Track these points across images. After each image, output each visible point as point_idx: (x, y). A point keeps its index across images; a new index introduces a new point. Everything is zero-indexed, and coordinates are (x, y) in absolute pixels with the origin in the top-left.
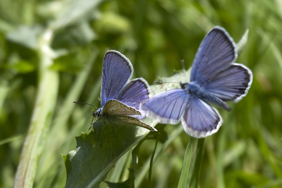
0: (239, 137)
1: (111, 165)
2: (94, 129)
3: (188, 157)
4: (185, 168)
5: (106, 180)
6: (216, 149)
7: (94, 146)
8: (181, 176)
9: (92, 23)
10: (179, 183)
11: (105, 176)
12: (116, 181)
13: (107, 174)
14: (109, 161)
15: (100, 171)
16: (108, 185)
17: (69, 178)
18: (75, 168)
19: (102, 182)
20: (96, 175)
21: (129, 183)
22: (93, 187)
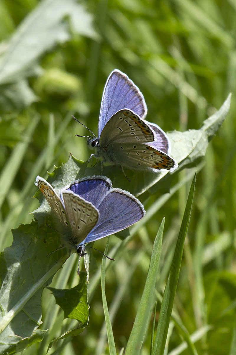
1: (57, 265)
2: (35, 219)
4: (153, 267)
5: (50, 286)
6: (192, 244)
7: (35, 241)
8: (148, 277)
9: (32, 81)
10: (146, 285)
11: (50, 281)
12: (64, 287)
13: (52, 277)
14: (55, 261)
15: (43, 273)
16: (52, 292)
17: (3, 282)
18: (10, 269)
19: (45, 288)
20: (38, 279)
21: (80, 290)
22: (34, 295)
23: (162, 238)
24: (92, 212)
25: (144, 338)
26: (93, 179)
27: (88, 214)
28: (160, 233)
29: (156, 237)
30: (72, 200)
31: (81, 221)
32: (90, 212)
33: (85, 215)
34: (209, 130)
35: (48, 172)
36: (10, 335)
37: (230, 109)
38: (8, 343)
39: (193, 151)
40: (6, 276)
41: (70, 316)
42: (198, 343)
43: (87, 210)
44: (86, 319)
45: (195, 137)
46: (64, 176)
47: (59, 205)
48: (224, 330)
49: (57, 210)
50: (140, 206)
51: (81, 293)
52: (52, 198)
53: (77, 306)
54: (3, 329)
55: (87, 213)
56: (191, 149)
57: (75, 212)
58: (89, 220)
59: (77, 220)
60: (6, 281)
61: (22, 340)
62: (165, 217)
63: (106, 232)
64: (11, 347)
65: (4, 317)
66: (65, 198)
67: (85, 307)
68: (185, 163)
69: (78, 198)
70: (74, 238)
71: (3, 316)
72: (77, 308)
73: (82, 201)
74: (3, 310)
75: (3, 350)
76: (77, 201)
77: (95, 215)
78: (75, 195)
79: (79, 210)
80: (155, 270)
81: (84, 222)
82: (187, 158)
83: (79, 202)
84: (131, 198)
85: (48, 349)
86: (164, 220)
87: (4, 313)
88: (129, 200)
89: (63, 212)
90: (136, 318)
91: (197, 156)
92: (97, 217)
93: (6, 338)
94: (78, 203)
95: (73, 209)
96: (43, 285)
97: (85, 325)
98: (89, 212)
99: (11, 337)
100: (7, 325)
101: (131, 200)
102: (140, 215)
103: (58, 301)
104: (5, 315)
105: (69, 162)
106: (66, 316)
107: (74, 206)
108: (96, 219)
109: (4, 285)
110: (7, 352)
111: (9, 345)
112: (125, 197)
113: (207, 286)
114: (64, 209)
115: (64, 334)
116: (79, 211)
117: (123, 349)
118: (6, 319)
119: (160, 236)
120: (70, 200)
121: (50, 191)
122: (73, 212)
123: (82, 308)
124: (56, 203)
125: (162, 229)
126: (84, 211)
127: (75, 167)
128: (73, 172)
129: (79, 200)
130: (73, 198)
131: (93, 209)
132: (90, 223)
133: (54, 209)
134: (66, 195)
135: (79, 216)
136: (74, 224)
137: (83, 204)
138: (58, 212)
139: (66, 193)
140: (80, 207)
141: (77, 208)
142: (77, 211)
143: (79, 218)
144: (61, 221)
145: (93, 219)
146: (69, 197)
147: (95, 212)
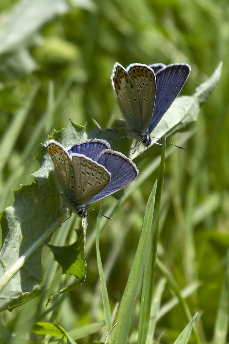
0: (212, 189)
1: (56, 224)
3: (150, 212)
4: (146, 226)
5: (50, 243)
6: (184, 204)
7: (36, 201)
8: (141, 236)
9: (32, 50)
10: (139, 244)
11: (49, 239)
12: (62, 244)
13: (51, 235)
14: (54, 220)
15: (43, 232)
16: (51, 249)
17: (5, 240)
18: (12, 228)
19: (45, 246)
20: (38, 237)
21: (77, 247)
22: (34, 252)
23: (155, 199)
24: (102, 176)
25: (137, 294)
27: (98, 177)
28: (153, 194)
29: (149, 198)
30: (82, 164)
31: (88, 184)
32: (100, 175)
33: (94, 178)
34: (201, 96)
35: (48, 136)
36: (11, 290)
37: (221, 78)
38: (9, 297)
39: (185, 116)
40: (8, 234)
41: (68, 271)
42: (189, 299)
43: (98, 173)
44: (83, 275)
45: (187, 103)
46: (63, 140)
47: (70, 170)
48: (213, 286)
49: (65, 173)
51: (78, 250)
52: (63, 162)
53: (75, 263)
54: (5, 284)
55: (97, 176)
56: (183, 115)
57: (83, 175)
58: (97, 183)
59: (83, 183)
60: (8, 238)
61: (23, 294)
62: (157, 180)
64: (12, 302)
65: (6, 273)
66: (74, 161)
67: (82, 264)
68: (177, 128)
69: (91, 161)
70: (77, 200)
71: (4, 272)
72: (74, 265)
73: (93, 165)
74: (4, 266)
75: (5, 304)
76: (88, 164)
77: (106, 178)
78: (87, 158)
79: (88, 173)
80: (148, 230)
81: (91, 185)
82: (180, 123)
83: (90, 166)
85: (47, 304)
86: (157, 183)
87: (6, 269)
89: (72, 176)
90: (130, 275)
91: (189, 121)
92: (108, 181)
93: (7, 293)
94: (88, 166)
95: (81, 172)
96: (43, 243)
97: (82, 280)
99: (12, 291)
100: (8, 280)
103: (57, 258)
104: (6, 271)
105: (68, 126)
106: (64, 272)
107: (83, 169)
108: (106, 182)
109: (6, 243)
110: (8, 306)
111: (10, 299)
113: (197, 244)
115: (62, 290)
116: (87, 175)
117: (117, 304)
118: (7, 275)
119: (153, 197)
120: (79, 163)
122: (80, 175)
123: (80, 265)
125: (154, 190)
126: (94, 174)
127: (74, 132)
128: (72, 136)
129: (90, 164)
130: (84, 161)
131: (105, 172)
132: (98, 186)
133: (61, 171)
134: (76, 158)
135: (86, 179)
136: (79, 187)
137: (94, 167)
138: (65, 176)
139: (76, 157)
140: (90, 170)
141: (85, 171)
142: (86, 174)
143: (87, 181)
144: (66, 184)
145: (103, 182)
146: (79, 160)
147: (106, 176)
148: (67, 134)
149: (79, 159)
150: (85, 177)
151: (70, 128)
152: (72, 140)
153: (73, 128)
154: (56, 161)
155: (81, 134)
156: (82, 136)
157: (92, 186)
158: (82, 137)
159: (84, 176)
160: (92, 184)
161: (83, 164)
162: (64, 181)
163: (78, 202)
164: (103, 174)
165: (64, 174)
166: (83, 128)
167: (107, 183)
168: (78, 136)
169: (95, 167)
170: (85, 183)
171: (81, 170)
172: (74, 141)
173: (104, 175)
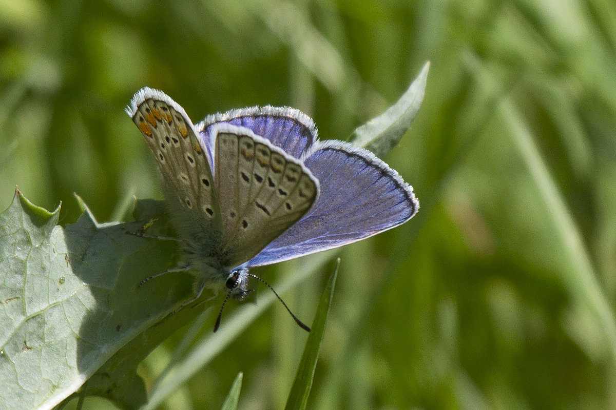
24: (296, 186)
26: (266, 116)
27: (284, 190)
30: (243, 153)
31: (256, 207)
32: (292, 184)
33: (274, 192)
43: (285, 180)
47: (197, 163)
49: (186, 177)
50: (402, 188)
52: (177, 145)
55: (281, 187)
57: (244, 183)
58: (281, 205)
59: (243, 204)
63: (309, 244)
66: (222, 145)
69: (267, 146)
70: (224, 250)
73: (273, 155)
76: (260, 154)
79: (259, 179)
81: (265, 210)
83: (266, 159)
84: (377, 167)
88: (373, 172)
89: (205, 182)
92: (312, 199)
94: (258, 160)
95: (240, 176)
98: (287, 186)
101: (377, 173)
102: (403, 209)
105: (11, 211)
107: (246, 167)
108: (305, 202)
112: (361, 163)
114: (210, 174)
116: (256, 183)
120: (236, 150)
121: (176, 125)
122: (238, 183)
124: (189, 158)
126: (274, 181)
127: (27, 225)
128: (19, 237)
129: (264, 153)
130: (249, 146)
131: (304, 178)
132: (283, 214)
133: (175, 175)
134: (227, 137)
135: (253, 196)
136: (233, 215)
137: (274, 163)
138: (187, 183)
139: (229, 134)
140: (264, 170)
141: (252, 173)
142: (252, 181)
143: (254, 200)
144: (191, 208)
145: (297, 203)
146: (236, 144)
147: (307, 186)
148: (8, 232)
149: (236, 140)
150: (250, 189)
151: (16, 215)
152: (19, 248)
153: (24, 216)
154: (162, 148)
155: (43, 234)
156: (48, 238)
157: (268, 213)
158: (46, 241)
159: (249, 185)
160: (267, 207)
161: (247, 154)
162: (187, 199)
163: (229, 257)
164: (298, 183)
165: (184, 178)
166: (51, 217)
167: (310, 207)
168: (35, 236)
169: (279, 162)
170: (250, 204)
171: (242, 170)
172: (25, 251)
173: (302, 186)
